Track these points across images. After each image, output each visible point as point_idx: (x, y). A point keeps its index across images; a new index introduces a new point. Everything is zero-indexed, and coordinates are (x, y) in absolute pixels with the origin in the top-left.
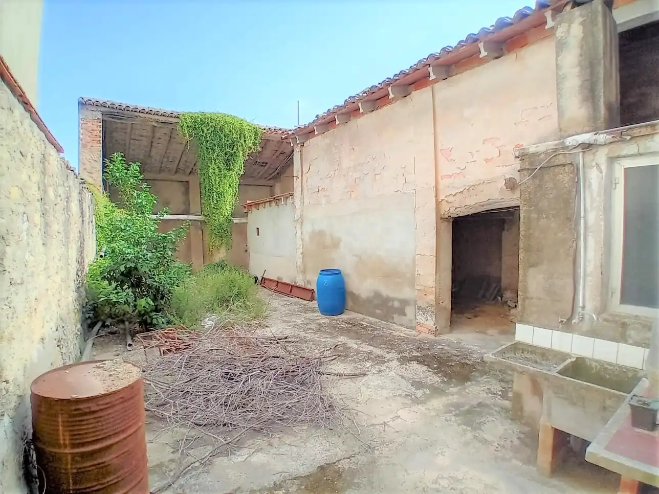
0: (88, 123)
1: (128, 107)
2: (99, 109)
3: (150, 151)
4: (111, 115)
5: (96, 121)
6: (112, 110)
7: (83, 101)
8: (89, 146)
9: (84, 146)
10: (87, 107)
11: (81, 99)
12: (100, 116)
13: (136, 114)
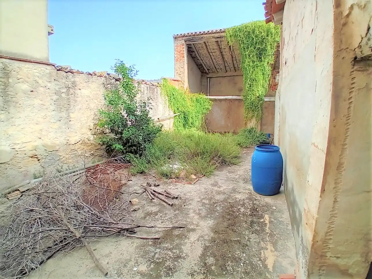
0: (178, 47)
1: (196, 33)
2: (183, 39)
3: (223, 58)
4: (190, 40)
5: (182, 45)
6: (189, 37)
7: (175, 36)
8: (179, 59)
9: (177, 60)
10: (178, 39)
11: (174, 36)
12: (183, 42)
13: (202, 36)
